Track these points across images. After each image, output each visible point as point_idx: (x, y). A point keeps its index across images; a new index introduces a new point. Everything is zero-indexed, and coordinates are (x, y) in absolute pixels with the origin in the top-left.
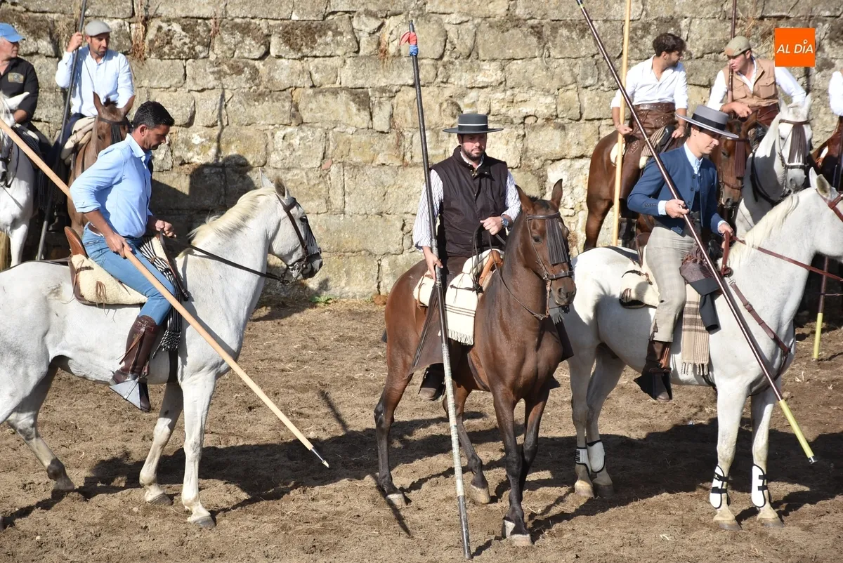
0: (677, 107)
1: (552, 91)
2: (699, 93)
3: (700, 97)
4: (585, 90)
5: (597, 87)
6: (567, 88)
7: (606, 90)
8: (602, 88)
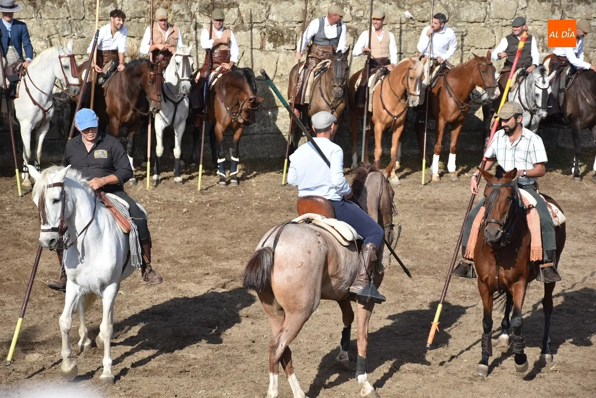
0: (119, 51)
1: (44, 38)
2: (130, 40)
3: (130, 43)
4: (63, 38)
5: (71, 36)
6: (53, 36)
7: (76, 38)
8: (74, 37)
